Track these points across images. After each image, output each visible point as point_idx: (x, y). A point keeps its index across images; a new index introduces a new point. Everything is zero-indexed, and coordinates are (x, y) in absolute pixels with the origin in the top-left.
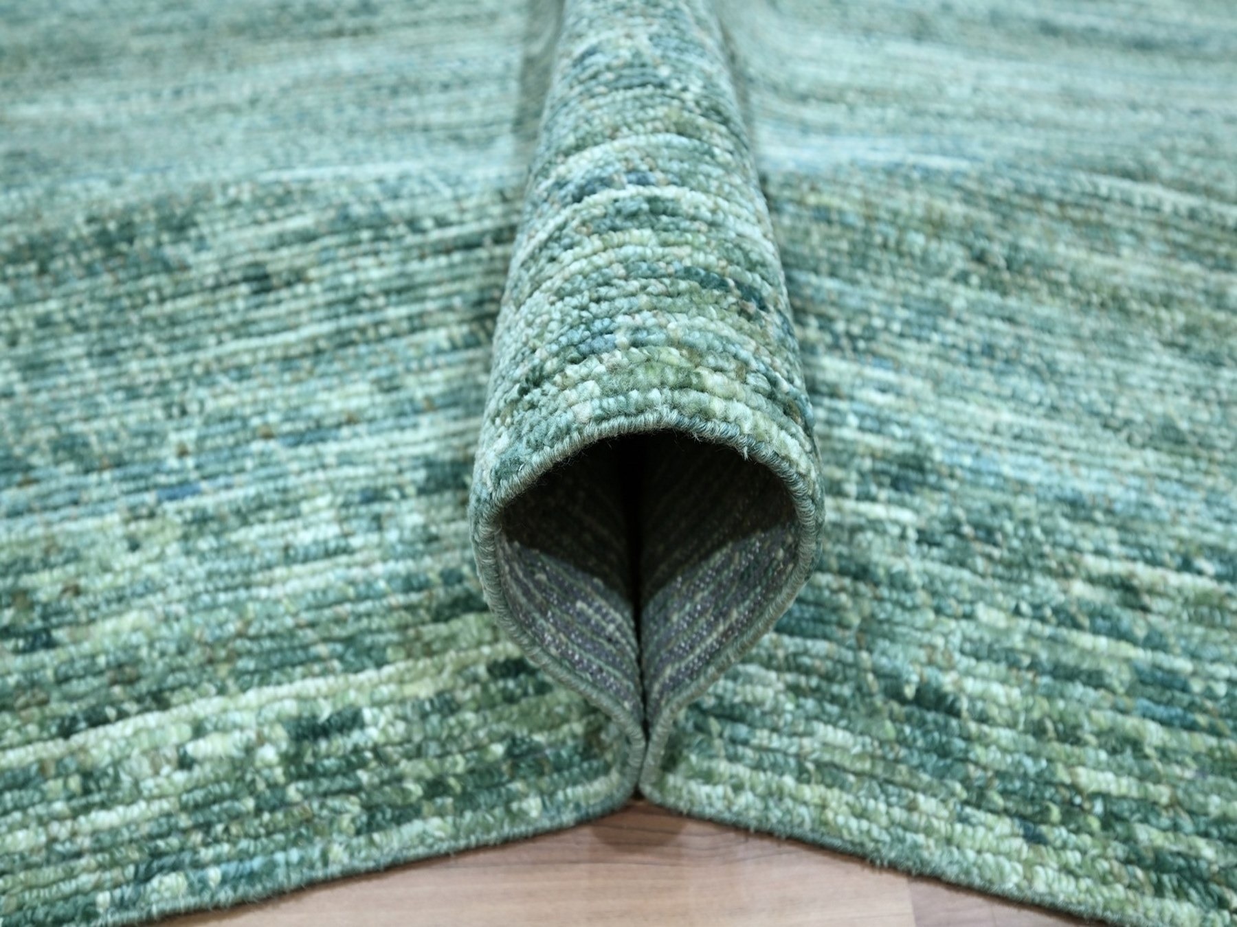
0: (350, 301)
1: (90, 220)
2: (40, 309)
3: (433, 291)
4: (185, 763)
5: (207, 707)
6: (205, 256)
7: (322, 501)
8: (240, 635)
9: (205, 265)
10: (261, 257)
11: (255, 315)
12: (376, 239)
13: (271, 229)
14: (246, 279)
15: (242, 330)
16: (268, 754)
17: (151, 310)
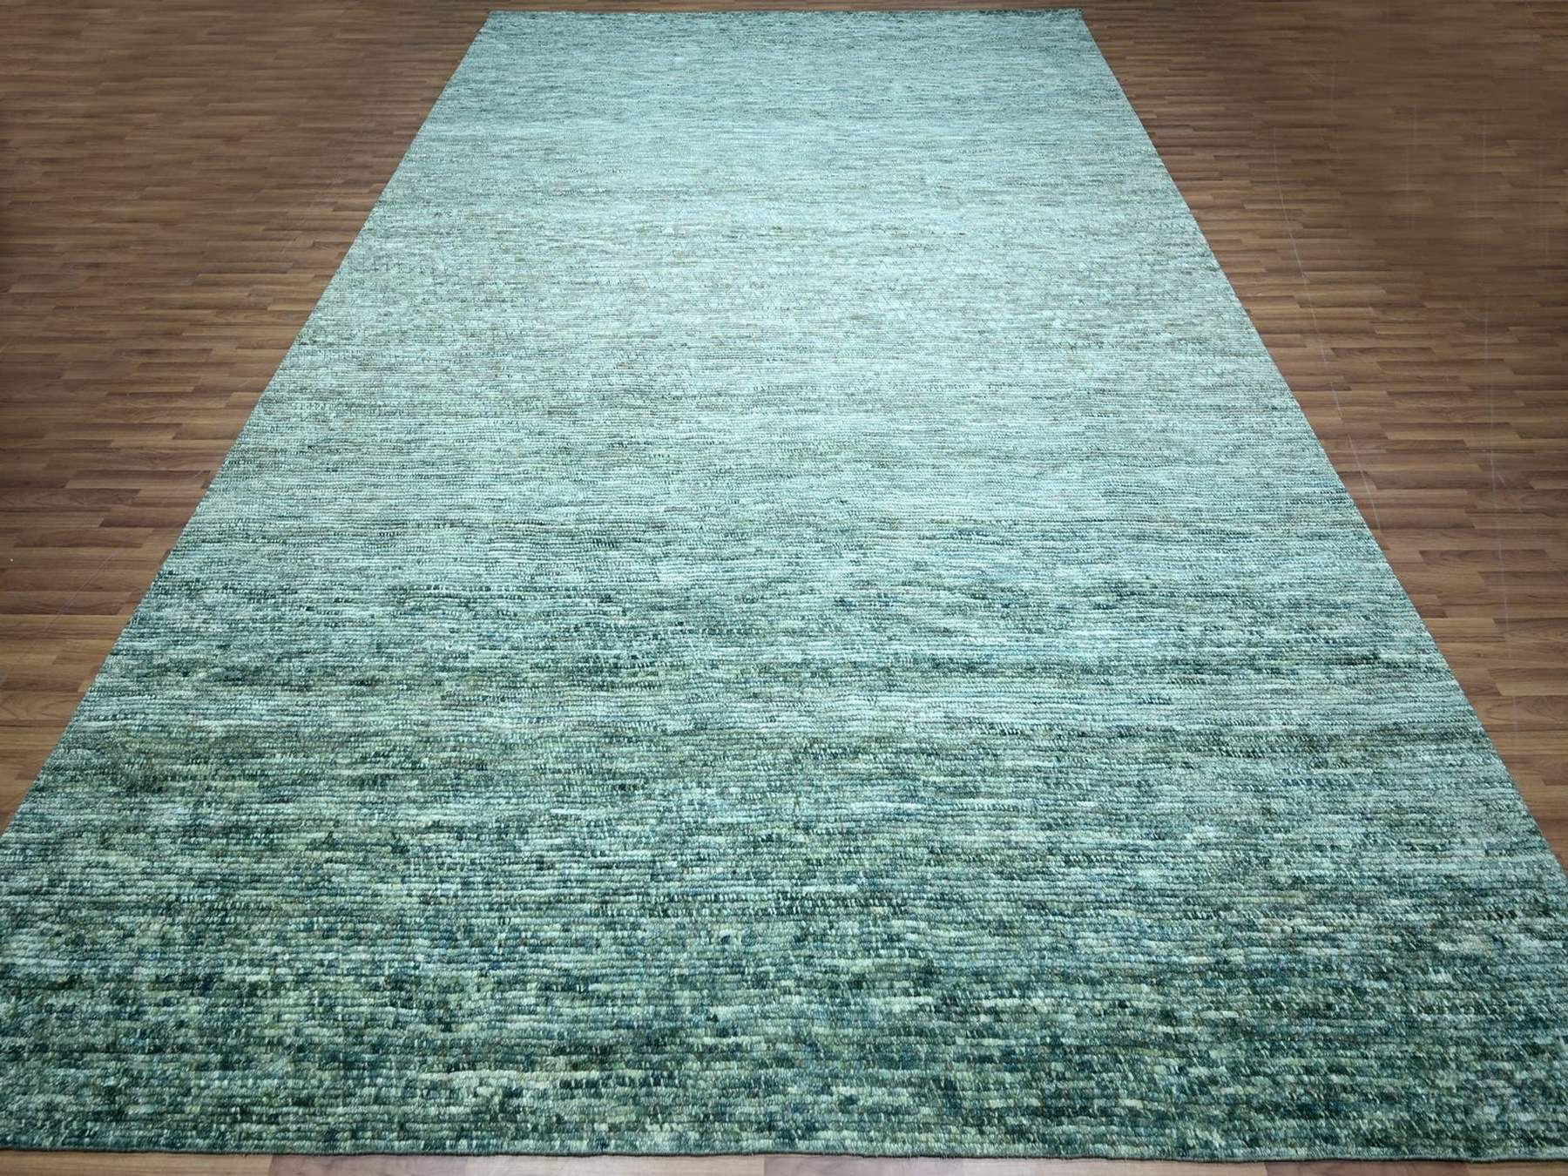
0: (565, 882)
1: (497, 821)
2: (473, 855)
3: (591, 885)
4: (476, 1095)
5: (485, 1072)
6: (527, 848)
7: (534, 985)
8: (499, 1043)
9: (526, 851)
10: (544, 853)
11: (535, 879)
12: (580, 856)
13: (549, 842)
14: (537, 862)
15: (530, 885)
16: (497, 1099)
17: (505, 867)
